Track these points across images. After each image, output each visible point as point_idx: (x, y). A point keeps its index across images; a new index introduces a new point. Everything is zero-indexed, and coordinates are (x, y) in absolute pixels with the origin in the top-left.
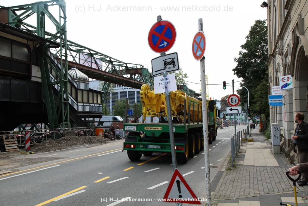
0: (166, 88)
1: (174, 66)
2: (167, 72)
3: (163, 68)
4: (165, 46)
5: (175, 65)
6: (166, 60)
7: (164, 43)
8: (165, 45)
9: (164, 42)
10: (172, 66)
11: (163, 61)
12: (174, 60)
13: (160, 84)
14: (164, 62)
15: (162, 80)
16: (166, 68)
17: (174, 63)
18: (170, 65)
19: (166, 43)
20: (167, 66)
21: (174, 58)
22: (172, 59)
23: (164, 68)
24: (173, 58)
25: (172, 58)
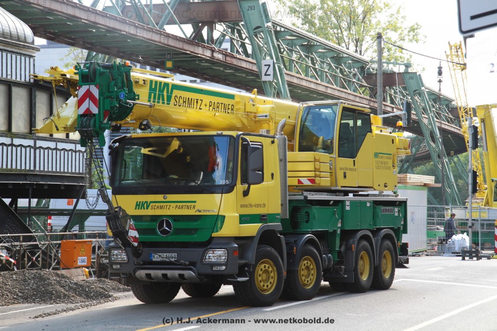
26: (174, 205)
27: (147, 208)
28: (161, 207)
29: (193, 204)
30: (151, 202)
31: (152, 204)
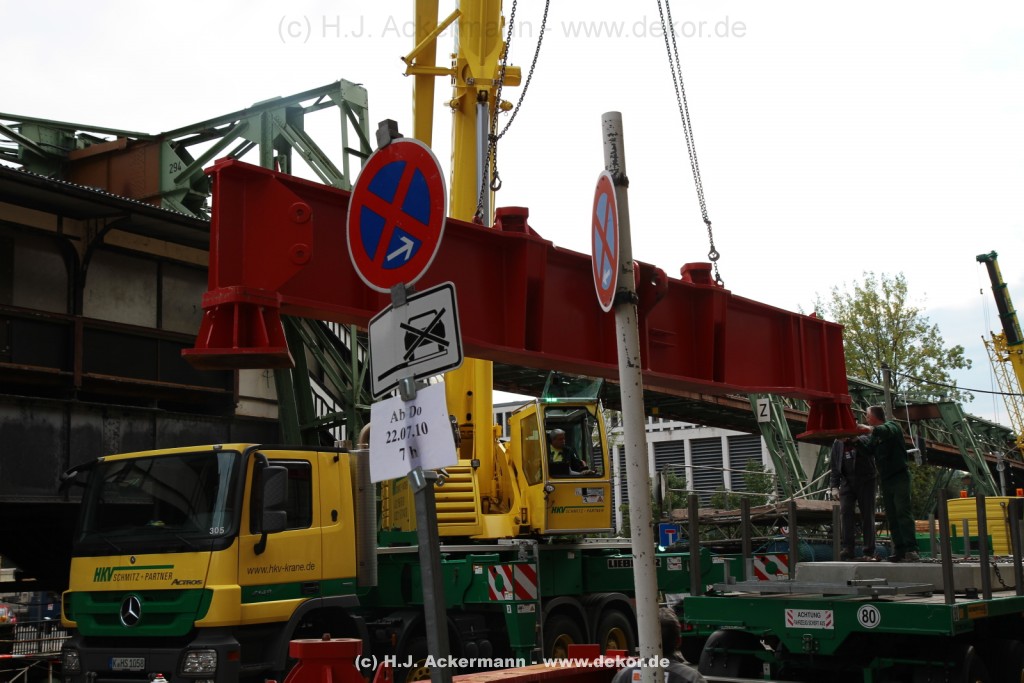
0: (414, 452)
1: (441, 349)
2: (416, 377)
3: (403, 361)
4: (407, 257)
5: (447, 344)
6: (413, 324)
7: (404, 244)
8: (405, 252)
9: (404, 239)
10: (434, 346)
11: (403, 326)
12: (442, 318)
13: (392, 435)
14: (404, 331)
15: (398, 417)
16: (412, 359)
17: (444, 336)
18: (426, 342)
19: (409, 245)
20: (419, 352)
21: (443, 311)
22: (433, 317)
23: (405, 358)
24: (439, 311)
25: (434, 311)
26: (143, 572)
27: (109, 580)
28: (127, 577)
29: (169, 570)
30: (115, 569)
31: (116, 572)
